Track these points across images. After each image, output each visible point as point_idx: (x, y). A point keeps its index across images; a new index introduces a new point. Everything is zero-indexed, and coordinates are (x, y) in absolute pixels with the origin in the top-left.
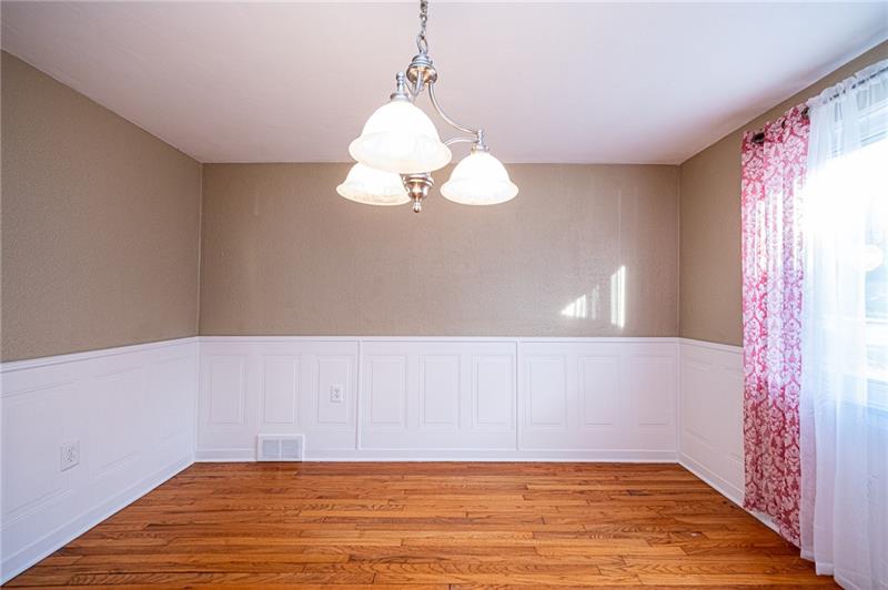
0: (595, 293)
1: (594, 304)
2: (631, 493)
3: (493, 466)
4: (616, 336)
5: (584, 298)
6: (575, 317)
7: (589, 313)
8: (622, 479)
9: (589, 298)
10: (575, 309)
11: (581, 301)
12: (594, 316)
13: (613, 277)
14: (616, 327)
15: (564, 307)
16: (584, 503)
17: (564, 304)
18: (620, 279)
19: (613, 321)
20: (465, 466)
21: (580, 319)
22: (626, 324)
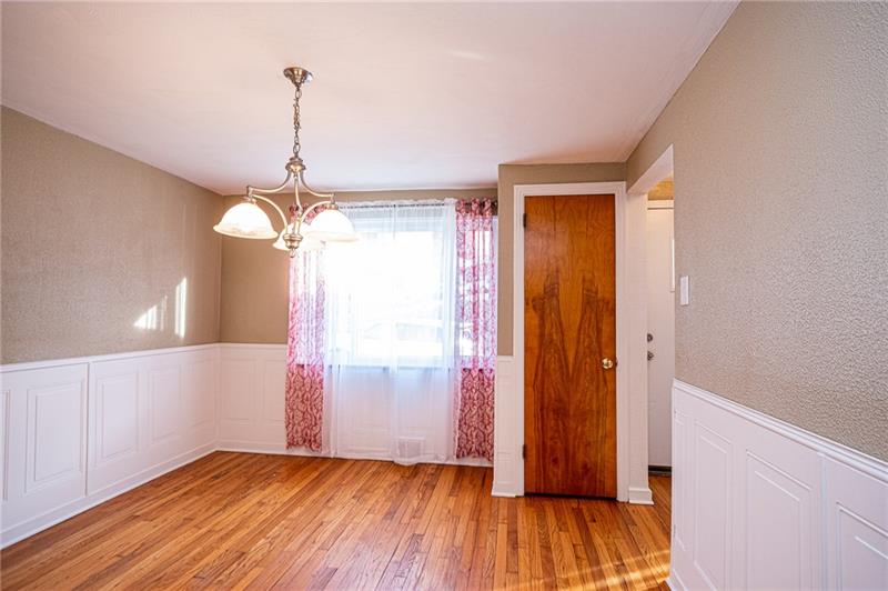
0: (164, 304)
1: (162, 315)
2: (216, 477)
3: (63, 526)
4: (176, 346)
5: (155, 308)
6: (146, 330)
7: (159, 323)
8: (198, 475)
9: (159, 308)
10: (147, 321)
11: (152, 312)
12: (162, 328)
13: (178, 288)
14: (178, 337)
15: (137, 319)
16: (197, 498)
17: (136, 316)
18: (183, 289)
19: (177, 331)
20: (28, 544)
21: (151, 330)
22: (186, 334)
